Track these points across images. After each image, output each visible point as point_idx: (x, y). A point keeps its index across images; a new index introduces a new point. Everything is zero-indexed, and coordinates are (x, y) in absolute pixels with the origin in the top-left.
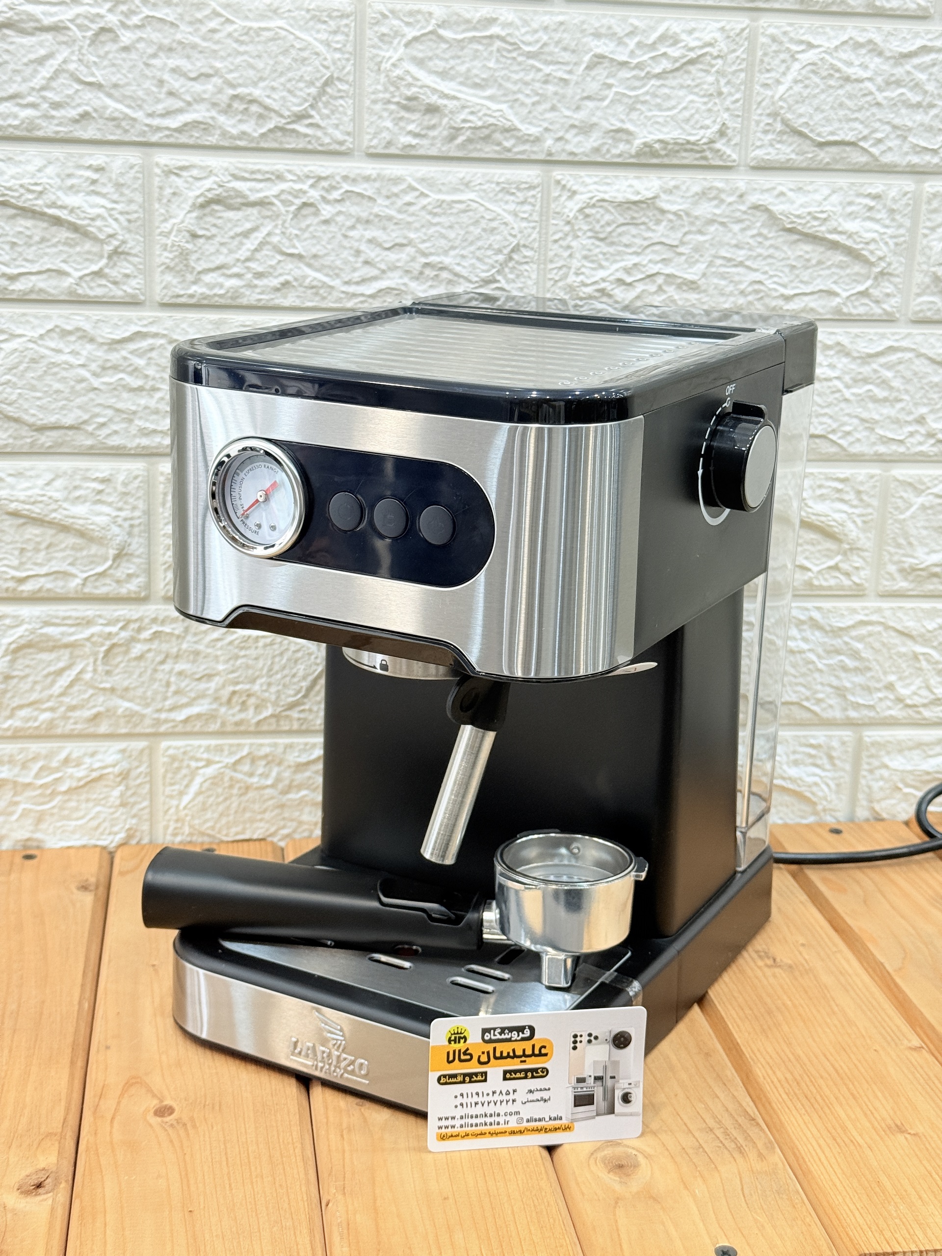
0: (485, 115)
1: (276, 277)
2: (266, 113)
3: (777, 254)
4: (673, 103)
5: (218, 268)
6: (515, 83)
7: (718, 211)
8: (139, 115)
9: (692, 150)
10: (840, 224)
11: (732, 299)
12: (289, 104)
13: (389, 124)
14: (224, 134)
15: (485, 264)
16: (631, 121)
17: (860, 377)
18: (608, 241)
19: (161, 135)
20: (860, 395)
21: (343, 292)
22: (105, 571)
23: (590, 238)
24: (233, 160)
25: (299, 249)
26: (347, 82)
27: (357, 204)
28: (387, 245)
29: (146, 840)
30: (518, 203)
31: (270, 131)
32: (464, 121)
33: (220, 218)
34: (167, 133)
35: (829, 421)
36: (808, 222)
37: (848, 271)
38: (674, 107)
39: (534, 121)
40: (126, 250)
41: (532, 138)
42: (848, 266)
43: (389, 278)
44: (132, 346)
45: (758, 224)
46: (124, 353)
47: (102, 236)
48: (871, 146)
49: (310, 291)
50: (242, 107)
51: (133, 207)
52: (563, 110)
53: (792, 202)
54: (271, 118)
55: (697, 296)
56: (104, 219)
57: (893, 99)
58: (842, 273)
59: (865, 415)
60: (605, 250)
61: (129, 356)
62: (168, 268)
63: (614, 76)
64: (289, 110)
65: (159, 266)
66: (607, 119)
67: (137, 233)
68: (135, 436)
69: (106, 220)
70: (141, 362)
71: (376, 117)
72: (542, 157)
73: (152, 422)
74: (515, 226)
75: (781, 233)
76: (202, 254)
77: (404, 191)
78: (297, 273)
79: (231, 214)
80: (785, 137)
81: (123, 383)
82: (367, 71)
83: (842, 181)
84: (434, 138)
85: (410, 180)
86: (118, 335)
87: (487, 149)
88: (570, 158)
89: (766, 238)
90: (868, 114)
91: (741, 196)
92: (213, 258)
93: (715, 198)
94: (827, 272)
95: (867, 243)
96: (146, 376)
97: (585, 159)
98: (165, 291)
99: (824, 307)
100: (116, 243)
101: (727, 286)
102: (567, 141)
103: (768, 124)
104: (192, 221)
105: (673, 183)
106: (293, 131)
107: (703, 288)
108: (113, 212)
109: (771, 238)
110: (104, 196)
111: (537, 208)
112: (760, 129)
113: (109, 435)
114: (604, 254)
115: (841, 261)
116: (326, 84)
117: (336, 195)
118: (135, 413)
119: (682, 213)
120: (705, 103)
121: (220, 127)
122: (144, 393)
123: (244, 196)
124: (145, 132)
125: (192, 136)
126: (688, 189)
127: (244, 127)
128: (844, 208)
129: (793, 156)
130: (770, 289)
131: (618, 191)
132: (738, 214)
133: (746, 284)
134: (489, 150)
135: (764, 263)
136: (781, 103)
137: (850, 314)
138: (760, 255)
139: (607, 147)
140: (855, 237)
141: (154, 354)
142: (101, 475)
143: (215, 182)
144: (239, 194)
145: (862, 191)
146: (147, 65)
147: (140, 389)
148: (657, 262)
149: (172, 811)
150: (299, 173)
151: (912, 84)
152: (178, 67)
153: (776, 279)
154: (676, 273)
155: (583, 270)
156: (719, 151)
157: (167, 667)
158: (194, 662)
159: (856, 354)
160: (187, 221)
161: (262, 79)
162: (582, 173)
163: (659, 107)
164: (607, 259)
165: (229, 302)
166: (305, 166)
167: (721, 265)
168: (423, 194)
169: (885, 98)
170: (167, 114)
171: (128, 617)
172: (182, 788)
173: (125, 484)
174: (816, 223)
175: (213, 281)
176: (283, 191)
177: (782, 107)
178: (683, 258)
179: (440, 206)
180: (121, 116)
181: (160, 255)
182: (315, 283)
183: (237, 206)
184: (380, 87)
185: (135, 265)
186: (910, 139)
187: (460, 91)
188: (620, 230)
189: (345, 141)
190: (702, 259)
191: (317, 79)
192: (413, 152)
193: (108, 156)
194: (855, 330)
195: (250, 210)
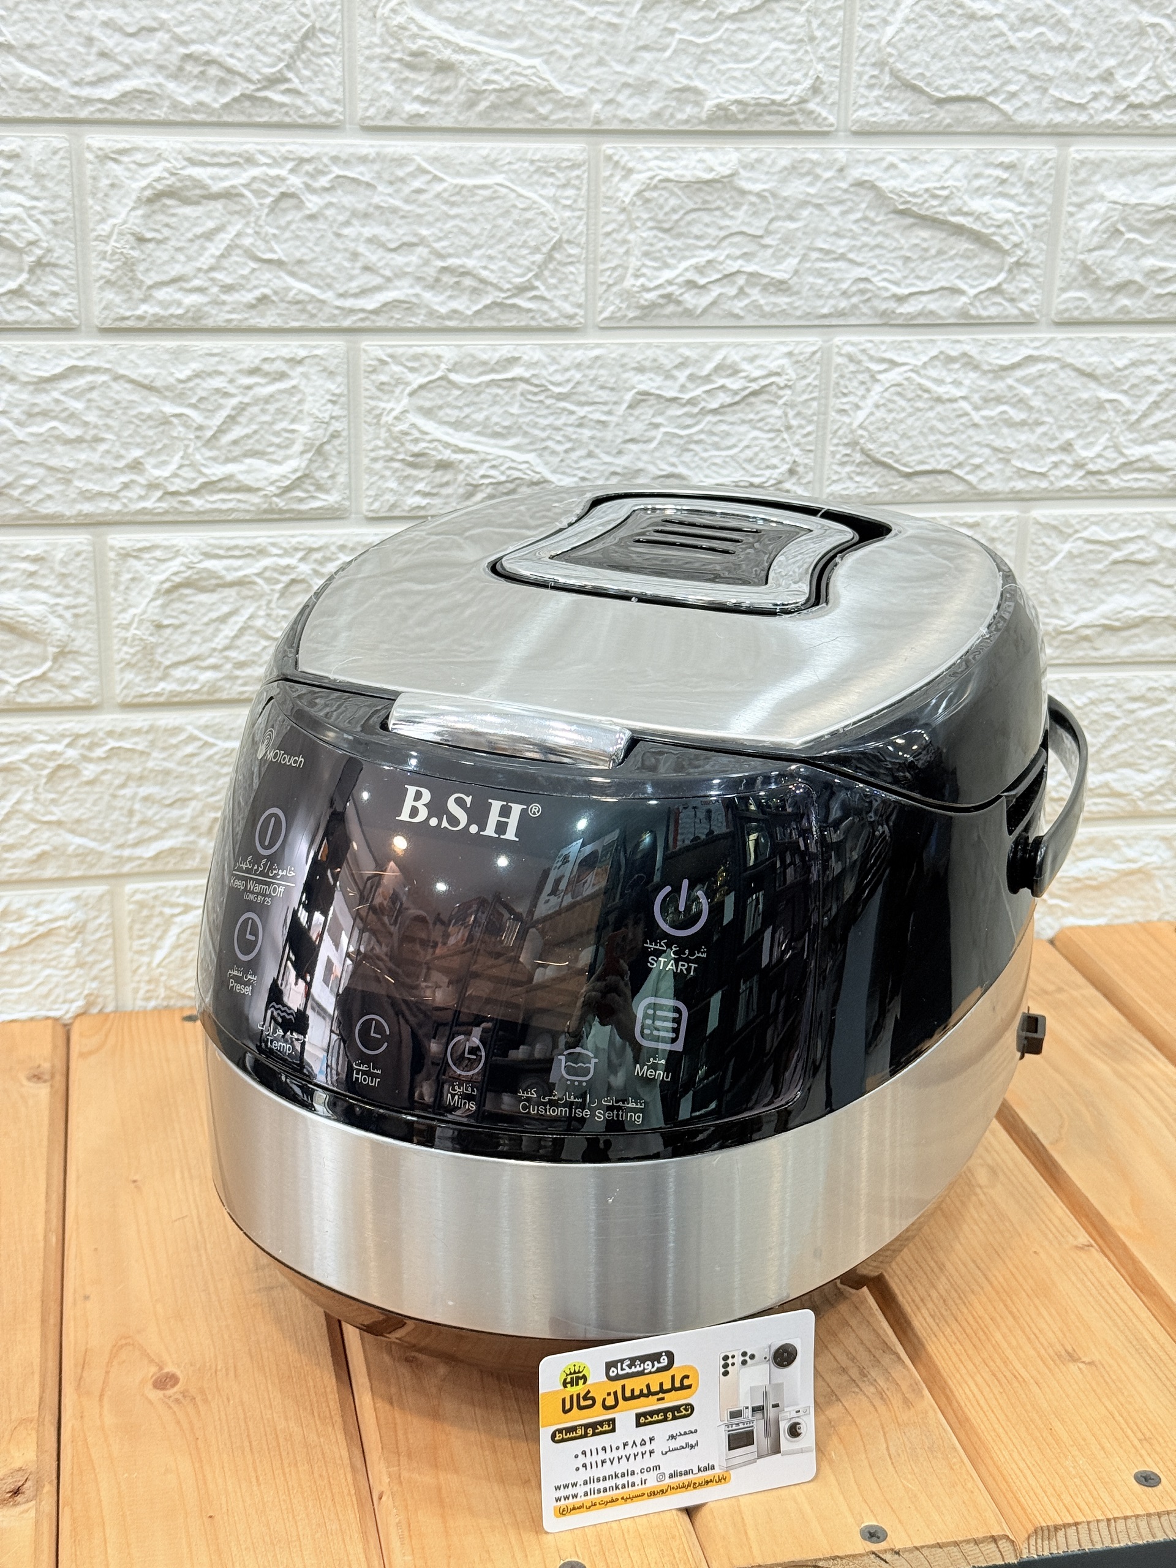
0: (514, 73)
1: (250, 291)
2: (228, 77)
3: (887, 243)
4: (753, 51)
5: (174, 281)
6: (551, 30)
7: (812, 191)
8: (62, 83)
9: (778, 113)
10: (965, 203)
11: (832, 302)
12: (259, 64)
13: (389, 88)
14: (175, 105)
15: (520, 266)
16: (700, 76)
17: (992, 395)
18: (674, 232)
19: (92, 109)
20: (992, 418)
21: (338, 308)
22: (44, 674)
23: (651, 229)
24: (188, 139)
25: (279, 253)
26: (333, 34)
27: (351, 193)
28: (392, 245)
29: (110, 1008)
30: (558, 187)
31: (235, 100)
32: (487, 82)
33: (173, 215)
34: (100, 106)
35: (955, 453)
36: (926, 201)
37: (976, 262)
38: (754, 58)
39: (577, 79)
40: (53, 260)
41: (574, 102)
42: (975, 256)
43: (396, 288)
44: (66, 385)
45: (863, 206)
46: (56, 394)
47: (20, 244)
48: (1003, 102)
49: (294, 308)
50: (197, 70)
51: (60, 204)
52: (613, 64)
53: (906, 177)
54: (235, 84)
55: (787, 300)
56: (21, 221)
57: (1029, 40)
58: (969, 265)
59: (998, 443)
60: (670, 245)
61: (62, 398)
62: (108, 282)
63: (677, 19)
64: (258, 73)
65: (97, 281)
66: (669, 75)
67: (67, 238)
68: (74, 501)
69: (25, 223)
70: (78, 405)
71: (371, 79)
72: (587, 125)
73: (95, 483)
74: (556, 216)
75: (892, 216)
76: (153, 262)
77: (412, 175)
78: (277, 284)
79: (187, 210)
80: (895, 93)
81: (56, 433)
82: (360, 19)
83: (968, 147)
84: (448, 104)
85: (418, 159)
86: (47, 371)
87: (516, 118)
88: (624, 127)
89: (873, 223)
90: (999, 60)
91: (841, 170)
92: (166, 268)
93: (808, 173)
94: (950, 264)
95: (999, 227)
96: (86, 424)
97: (643, 127)
98: (106, 312)
99: (946, 309)
100: (39, 252)
101: (825, 286)
102: (619, 105)
103: (873, 77)
104: (137, 221)
105: (754, 155)
106: (266, 99)
107: (795, 289)
108: (33, 212)
109: (879, 223)
110: (20, 191)
111: (584, 192)
112: (863, 83)
113: (41, 501)
114: (670, 249)
115: (966, 250)
116: (306, 37)
117: (323, 181)
118: (72, 471)
119: (766, 194)
120: (794, 52)
121: (169, 97)
122: (84, 445)
123: (204, 187)
124: (70, 106)
125: (133, 109)
126: (774, 163)
127: (203, 96)
128: (969, 182)
129: (906, 117)
130: (879, 289)
131: (686, 167)
132: (838, 193)
133: (849, 282)
134: (519, 119)
135: (871, 254)
136: (889, 50)
137: (979, 317)
138: (865, 245)
139: (670, 110)
140: (984, 218)
141: (94, 395)
142: (32, 553)
143: (166, 170)
144: (198, 184)
145: (992, 159)
146: (71, 18)
147: (79, 440)
148: (737, 258)
149: (141, 970)
150: (274, 154)
151: (1053, 20)
152: (111, 19)
153: (886, 275)
154: (761, 271)
155: (644, 270)
156: (812, 112)
157: (127, 792)
158: (163, 784)
159: (986, 367)
160: (131, 220)
161: (221, 33)
162: (640, 146)
163: (735, 58)
164: (673, 256)
165: (190, 324)
166: (283, 144)
167: (818, 260)
168: (437, 179)
169: (1020, 39)
170: (100, 81)
171: (76, 731)
172: (154, 941)
173: (63, 563)
174: (935, 203)
175: (168, 298)
176: (254, 179)
177: (890, 55)
178: (770, 251)
179: (458, 193)
180: (39, 86)
181: (98, 266)
182: (301, 297)
183: (195, 199)
184: (376, 40)
185: (64, 280)
186: (1052, 91)
187: (479, 43)
188: (689, 218)
189: (333, 111)
190: (793, 253)
191: (294, 31)
192: (422, 124)
193: (23, 138)
194: (985, 336)
195: (212, 205)
